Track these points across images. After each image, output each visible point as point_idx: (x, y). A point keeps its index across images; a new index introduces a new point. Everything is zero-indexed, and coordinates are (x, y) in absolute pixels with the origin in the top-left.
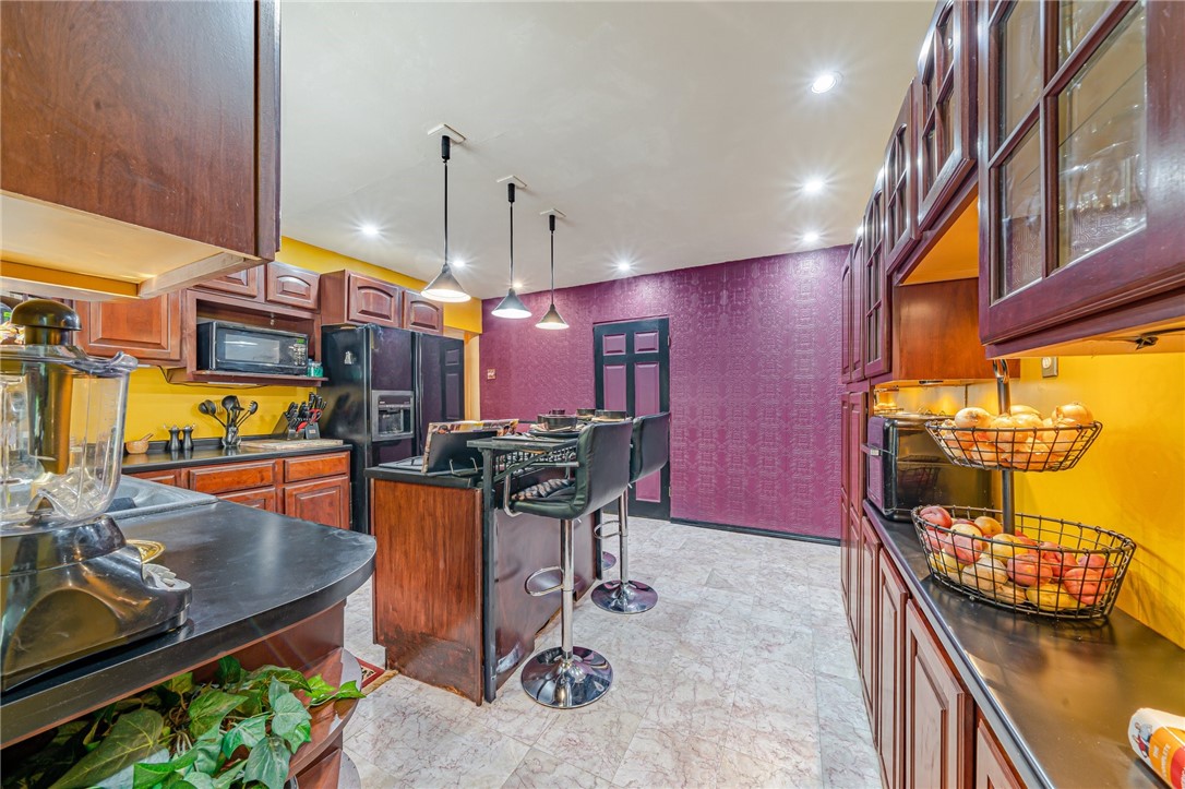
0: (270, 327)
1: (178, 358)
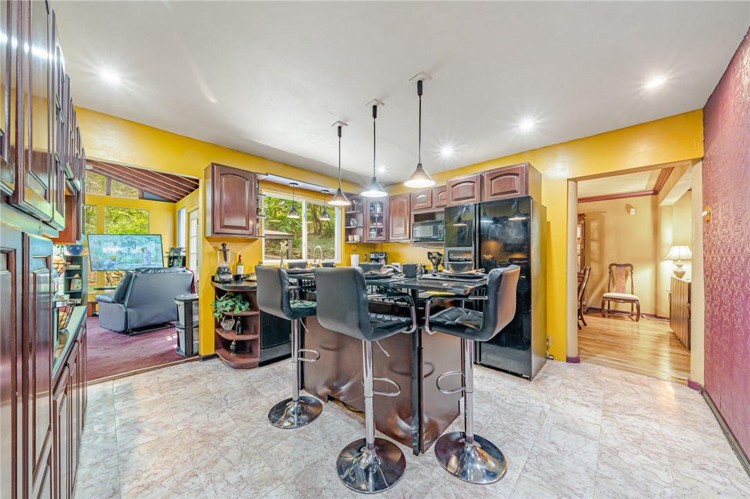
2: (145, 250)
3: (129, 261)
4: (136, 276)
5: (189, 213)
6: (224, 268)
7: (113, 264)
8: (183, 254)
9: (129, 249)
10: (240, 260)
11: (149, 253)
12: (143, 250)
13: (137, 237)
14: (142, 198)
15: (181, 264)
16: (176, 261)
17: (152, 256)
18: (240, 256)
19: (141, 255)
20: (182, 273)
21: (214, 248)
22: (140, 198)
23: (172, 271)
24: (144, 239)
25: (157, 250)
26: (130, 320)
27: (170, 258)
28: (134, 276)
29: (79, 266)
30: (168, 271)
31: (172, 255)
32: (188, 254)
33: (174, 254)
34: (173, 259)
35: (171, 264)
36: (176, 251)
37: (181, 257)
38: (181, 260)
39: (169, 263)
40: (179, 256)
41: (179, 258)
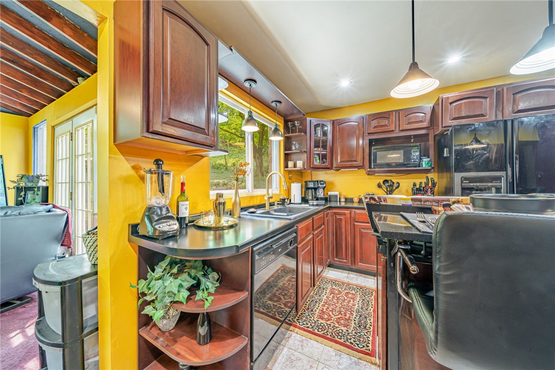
0: (412, 143)
1: (362, 165)
5: (53, 128)
6: (161, 208)
8: (42, 184)
10: (183, 191)
15: (39, 198)
16: (30, 195)
18: (183, 184)
20: (44, 213)
21: (134, 168)
23: (23, 211)
27: (19, 190)
30: (16, 212)
31: (22, 184)
32: (51, 183)
33: (27, 184)
34: (25, 192)
35: (20, 199)
36: (30, 179)
37: (39, 188)
38: (40, 193)
39: (17, 199)
40: (35, 187)
41: (36, 189)
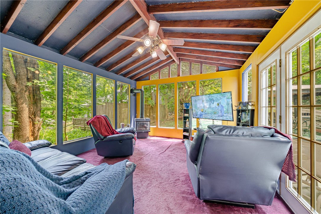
2: (220, 105)
3: (210, 113)
4: (207, 138)
5: (258, 66)
7: (202, 114)
8: (250, 108)
9: (210, 104)
11: (222, 107)
12: (218, 104)
13: (215, 95)
14: (218, 71)
16: (244, 115)
17: (225, 109)
19: (217, 109)
22: (217, 71)
24: (219, 96)
25: (228, 104)
26: (202, 190)
27: (238, 111)
28: (205, 138)
29: (188, 115)
31: (240, 108)
32: (257, 107)
33: (243, 108)
34: (241, 113)
35: (239, 117)
36: (244, 104)
37: (249, 110)
38: (250, 114)
39: (238, 117)
40: (247, 110)
41: (247, 111)
